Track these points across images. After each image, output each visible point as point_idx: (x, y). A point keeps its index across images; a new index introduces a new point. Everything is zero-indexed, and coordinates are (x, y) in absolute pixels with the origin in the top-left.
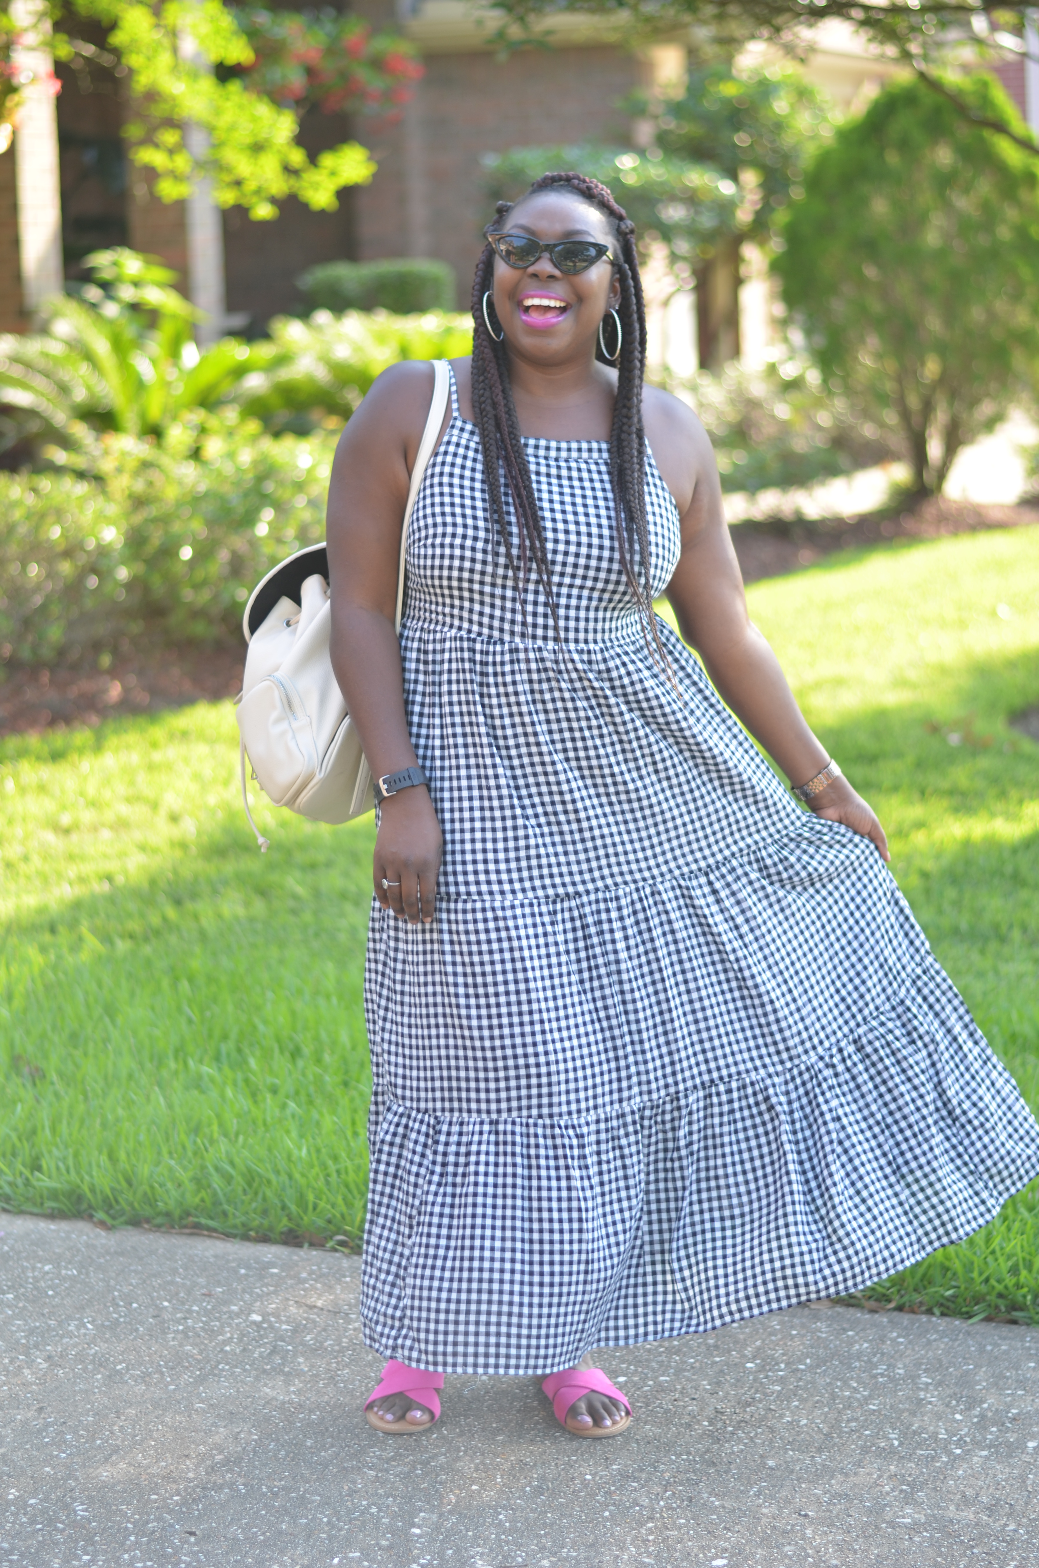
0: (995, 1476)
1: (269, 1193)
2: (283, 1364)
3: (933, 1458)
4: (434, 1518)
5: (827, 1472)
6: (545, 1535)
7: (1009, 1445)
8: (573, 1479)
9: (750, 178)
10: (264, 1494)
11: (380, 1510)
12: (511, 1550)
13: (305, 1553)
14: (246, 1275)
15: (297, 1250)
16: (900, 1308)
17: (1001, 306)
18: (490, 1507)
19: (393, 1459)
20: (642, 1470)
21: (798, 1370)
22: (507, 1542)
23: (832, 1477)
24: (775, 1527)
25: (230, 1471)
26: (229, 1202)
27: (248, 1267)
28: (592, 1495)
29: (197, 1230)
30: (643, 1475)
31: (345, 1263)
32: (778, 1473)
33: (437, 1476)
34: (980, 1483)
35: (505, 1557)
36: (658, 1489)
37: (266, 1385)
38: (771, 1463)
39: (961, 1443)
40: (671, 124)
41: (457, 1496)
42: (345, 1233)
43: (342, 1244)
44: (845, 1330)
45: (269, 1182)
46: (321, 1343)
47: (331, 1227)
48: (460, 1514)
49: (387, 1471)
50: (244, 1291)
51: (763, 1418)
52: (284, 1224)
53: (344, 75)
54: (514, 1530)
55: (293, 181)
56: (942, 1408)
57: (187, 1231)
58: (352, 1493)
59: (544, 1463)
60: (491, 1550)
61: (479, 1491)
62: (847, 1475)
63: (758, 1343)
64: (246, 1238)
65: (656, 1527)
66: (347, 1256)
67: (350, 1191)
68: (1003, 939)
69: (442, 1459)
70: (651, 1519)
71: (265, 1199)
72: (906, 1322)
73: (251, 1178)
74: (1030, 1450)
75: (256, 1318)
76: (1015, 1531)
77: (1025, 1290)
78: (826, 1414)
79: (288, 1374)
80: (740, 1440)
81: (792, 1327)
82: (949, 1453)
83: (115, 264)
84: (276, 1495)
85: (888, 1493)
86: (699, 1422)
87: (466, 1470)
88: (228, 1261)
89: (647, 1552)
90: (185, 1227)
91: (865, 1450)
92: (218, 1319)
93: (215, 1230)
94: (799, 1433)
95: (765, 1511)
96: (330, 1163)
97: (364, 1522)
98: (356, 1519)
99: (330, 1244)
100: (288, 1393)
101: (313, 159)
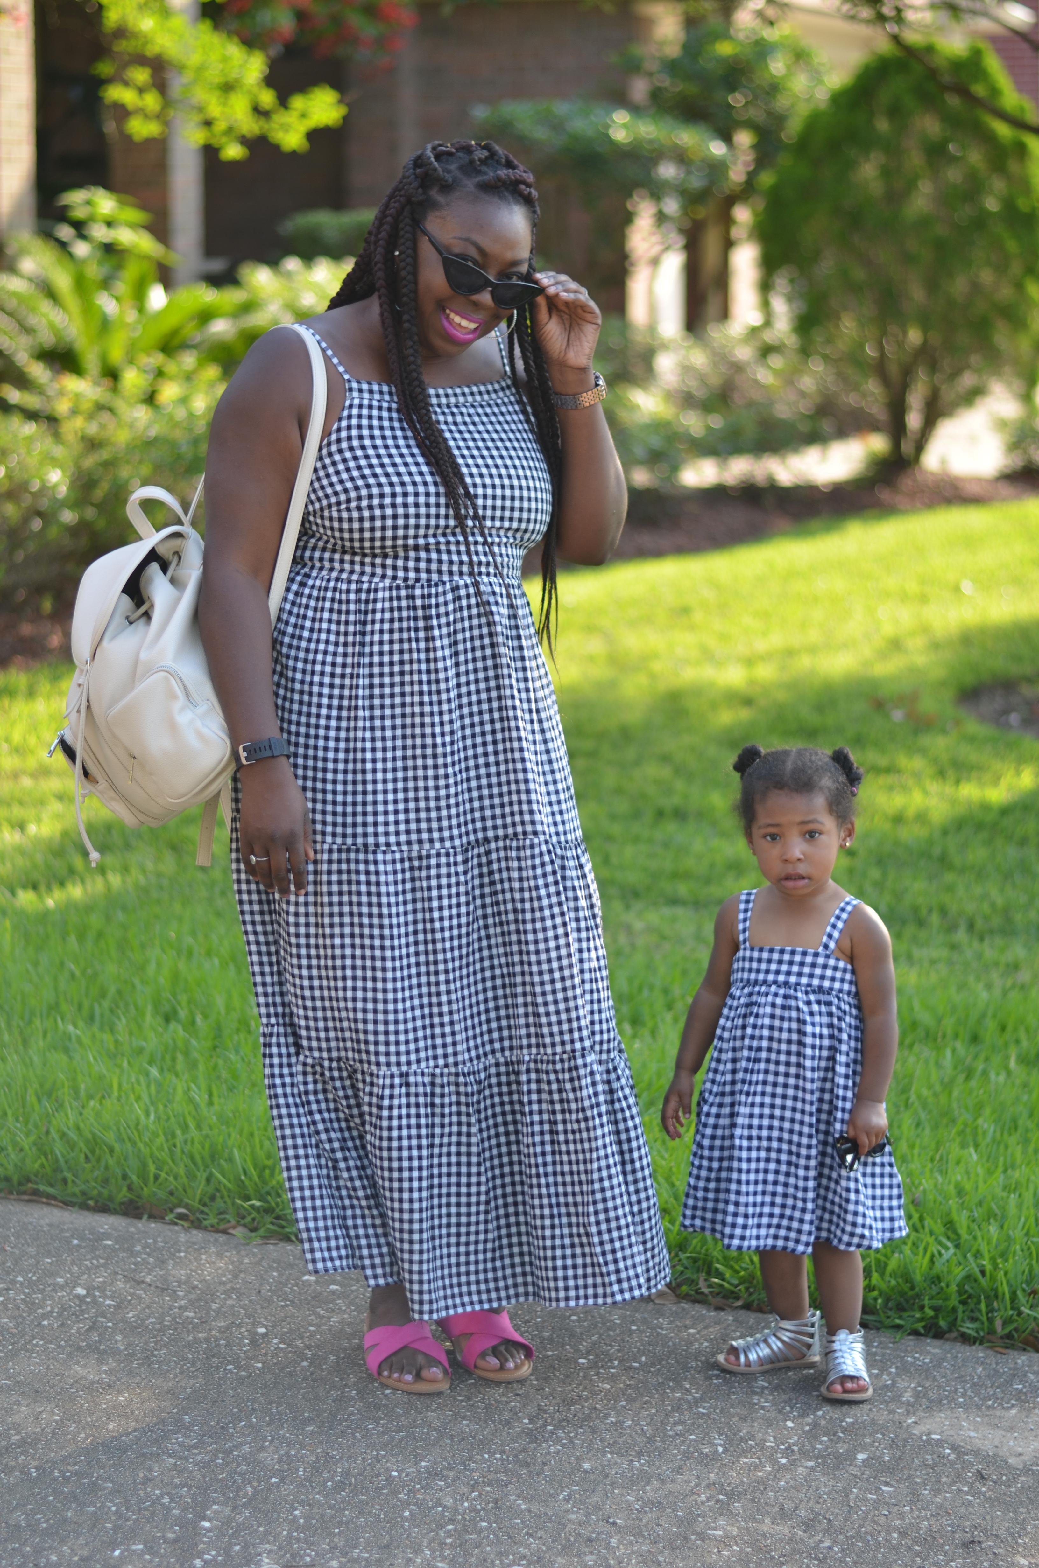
0: (818, 1488)
1: (111, 1162)
2: (100, 1342)
3: (756, 1466)
4: (227, 1511)
5: (644, 1478)
6: (339, 1534)
7: (838, 1456)
8: (378, 1475)
9: (744, 139)
10: (55, 1479)
11: (172, 1500)
12: (300, 1548)
13: (87, 1544)
14: (78, 1246)
15: (136, 1221)
16: (747, 1307)
17: (986, 276)
18: (286, 1502)
19: (195, 1446)
20: (451, 1468)
21: (631, 1368)
22: (298, 1540)
23: (648, 1483)
24: (579, 1535)
25: (25, 1453)
26: (70, 1169)
27: (82, 1238)
28: (395, 1493)
29: (36, 1197)
30: (452, 1474)
31: (183, 1237)
32: (592, 1477)
33: (238, 1466)
34: (801, 1495)
35: (293, 1556)
36: (464, 1489)
37: (78, 1363)
38: (586, 1466)
39: (789, 1450)
40: (665, 81)
41: (255, 1488)
42: (186, 1206)
43: (182, 1217)
44: (686, 1327)
45: (112, 1151)
46: (143, 1320)
47: (172, 1199)
48: (255, 1508)
49: (186, 1459)
50: (73, 1262)
51: (587, 1418)
52: (123, 1194)
53: (337, 20)
54: (308, 1526)
55: (262, 122)
56: (773, 1414)
57: (26, 1197)
58: (147, 1480)
59: (350, 1457)
60: (280, 1548)
61: (278, 1484)
62: (663, 1482)
63: (595, 1338)
64: (84, 1207)
65: (455, 1530)
66: (186, 1230)
67: (195, 1164)
68: (921, 923)
69: (246, 1448)
70: (452, 1521)
71: (107, 1168)
72: (752, 1321)
73: (95, 1144)
74: (859, 1462)
75: (81, 1291)
76: (830, 1548)
77: (875, 1293)
78: (652, 1417)
79: (104, 1352)
80: (558, 1440)
81: (633, 1323)
82: (774, 1462)
83: (88, 203)
84: (67, 1480)
85: (703, 1503)
86: (519, 1419)
87: (269, 1461)
88: (62, 1231)
89: (442, 1555)
90: (24, 1193)
91: (687, 1456)
92: (41, 1291)
93: (54, 1198)
94: (621, 1435)
95: (572, 1516)
96: (178, 1132)
97: (153, 1513)
98: (146, 1509)
99: (170, 1217)
100: (99, 1372)
101: (283, 101)
